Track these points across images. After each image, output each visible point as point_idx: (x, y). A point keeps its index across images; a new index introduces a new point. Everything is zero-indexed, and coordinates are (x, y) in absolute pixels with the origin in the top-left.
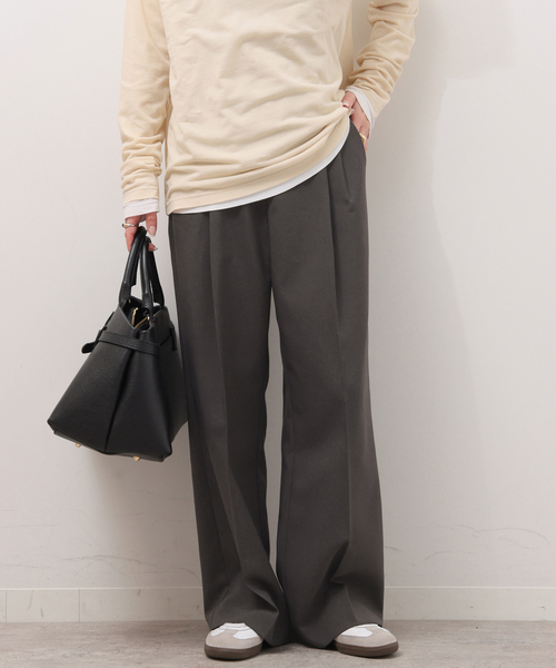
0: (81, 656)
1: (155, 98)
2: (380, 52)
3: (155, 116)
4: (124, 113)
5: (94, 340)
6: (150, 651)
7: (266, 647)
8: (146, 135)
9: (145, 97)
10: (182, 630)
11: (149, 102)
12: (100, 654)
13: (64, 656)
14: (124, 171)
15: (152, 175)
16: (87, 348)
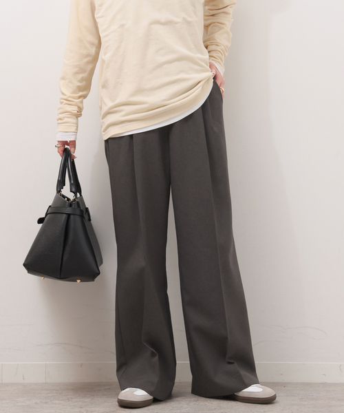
0: (46, 403)
1: (82, 70)
2: (218, 41)
3: (81, 81)
4: (63, 78)
5: (44, 216)
6: (87, 400)
7: (156, 401)
8: (74, 92)
9: (76, 70)
10: (107, 387)
11: (77, 73)
12: (57, 402)
13: (36, 403)
14: (59, 111)
15: (74, 117)
16: (41, 221)
